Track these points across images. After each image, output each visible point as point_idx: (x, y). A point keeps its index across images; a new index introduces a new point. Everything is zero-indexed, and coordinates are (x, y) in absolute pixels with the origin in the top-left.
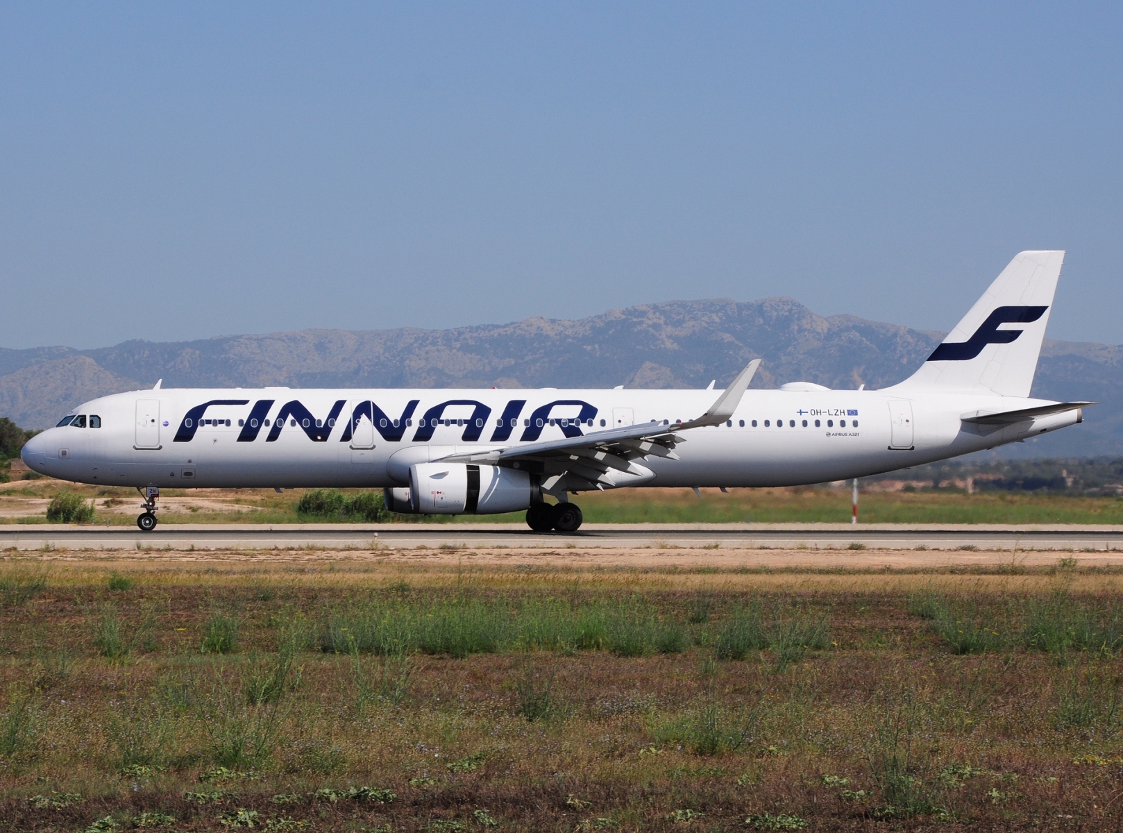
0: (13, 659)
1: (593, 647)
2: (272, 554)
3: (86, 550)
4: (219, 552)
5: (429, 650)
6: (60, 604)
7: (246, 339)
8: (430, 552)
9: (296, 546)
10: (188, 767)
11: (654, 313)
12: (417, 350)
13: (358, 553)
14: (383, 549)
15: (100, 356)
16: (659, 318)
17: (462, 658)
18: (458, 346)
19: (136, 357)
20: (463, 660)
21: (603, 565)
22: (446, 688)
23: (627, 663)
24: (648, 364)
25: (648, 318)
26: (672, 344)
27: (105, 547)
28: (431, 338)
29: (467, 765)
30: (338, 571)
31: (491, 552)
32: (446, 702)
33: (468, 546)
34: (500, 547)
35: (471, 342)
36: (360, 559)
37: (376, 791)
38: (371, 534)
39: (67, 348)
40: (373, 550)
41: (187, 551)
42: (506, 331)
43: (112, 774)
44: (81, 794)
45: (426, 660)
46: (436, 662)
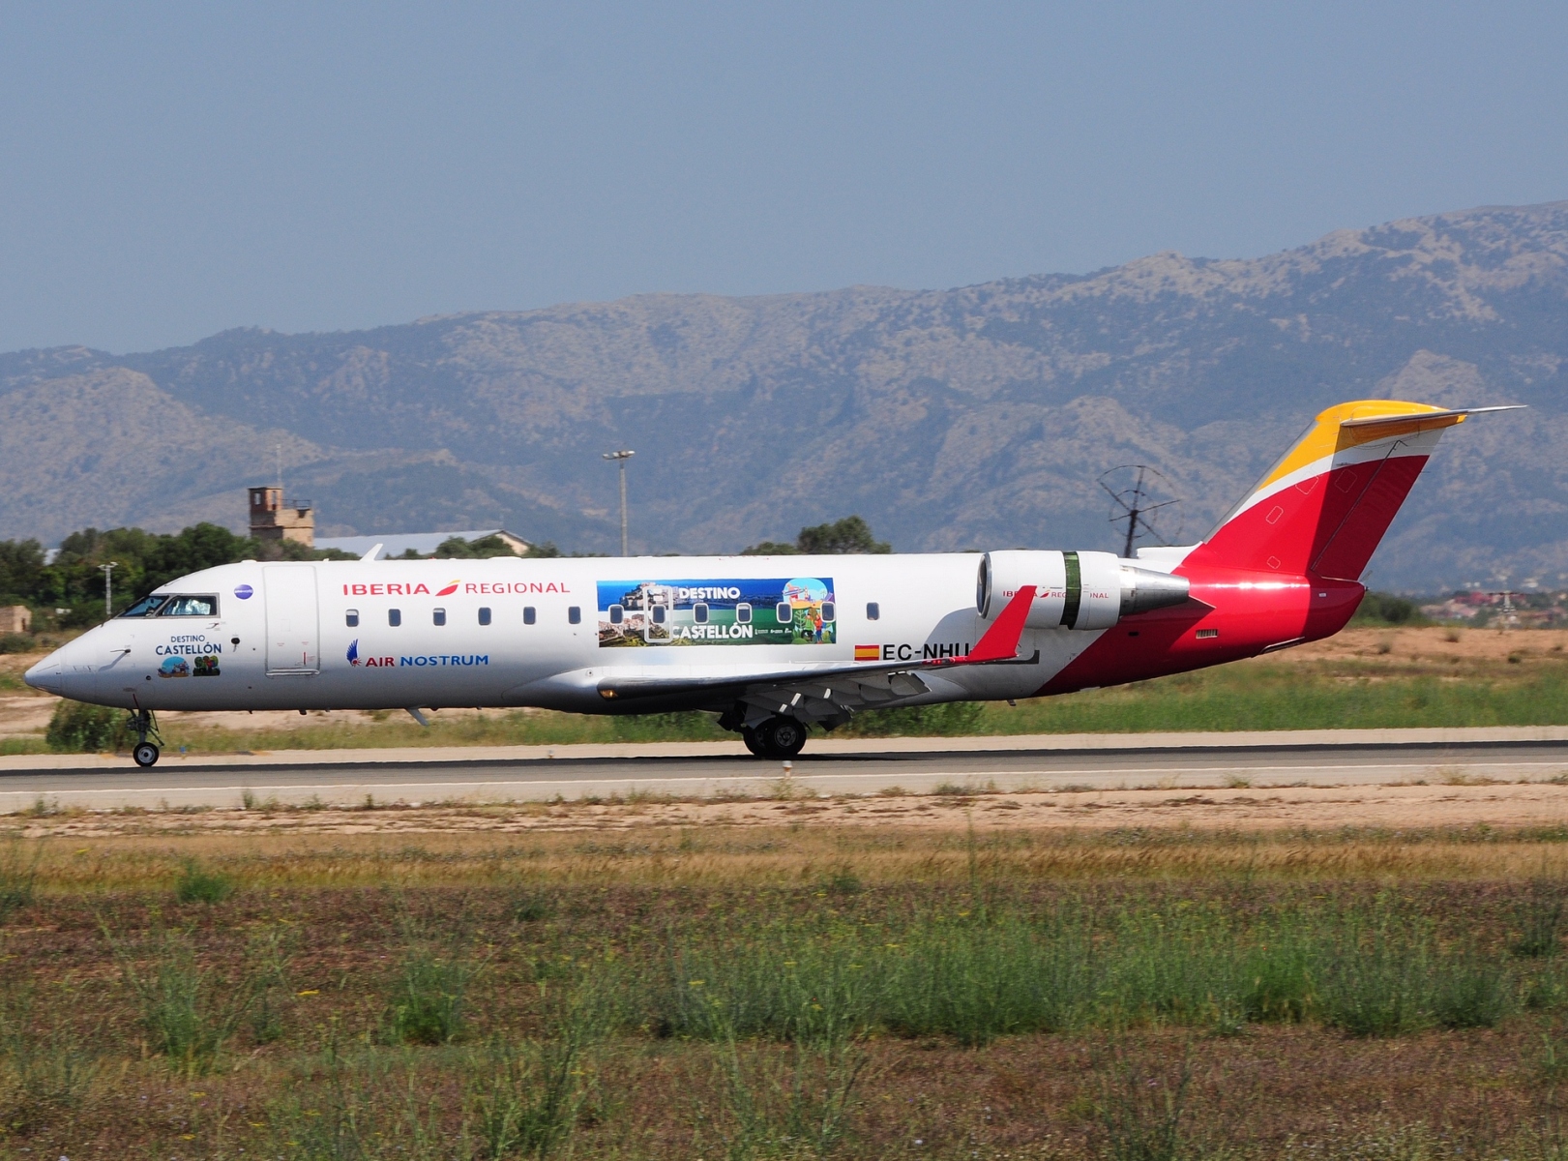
1: (1286, 1017)
2: (549, 815)
3: (130, 812)
4: (431, 813)
5: (898, 1027)
6: (66, 937)
7: (493, 321)
8: (910, 803)
9: (605, 795)
11: (1438, 237)
12: (885, 336)
13: (746, 809)
14: (804, 798)
15: (160, 366)
16: (1449, 249)
17: (980, 1046)
18: (979, 327)
19: (245, 369)
20: (982, 1051)
21: (1313, 826)
23: (1363, 1054)
24: (1422, 356)
25: (1424, 250)
26: (1482, 306)
27: (172, 806)
28: (916, 311)
30: (700, 851)
31: (1052, 801)
33: (999, 787)
34: (1075, 789)
35: (1009, 316)
36: (750, 821)
39: (89, 350)
40: (782, 799)
41: (357, 809)
42: (1091, 289)
45: (898, 1048)
46: (918, 1055)
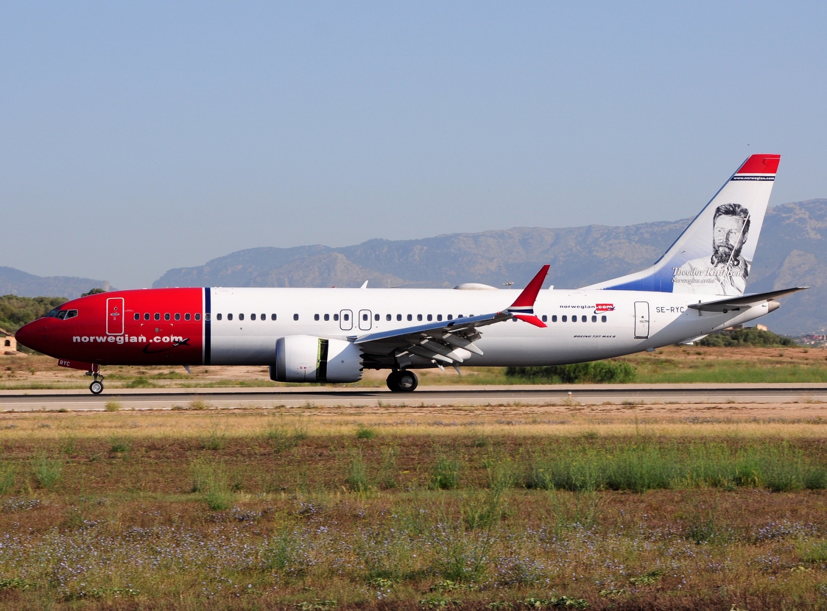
0: (283, 494)
1: (750, 484)
2: (486, 410)
3: (339, 407)
4: (444, 408)
5: (613, 486)
6: (320, 451)
7: (464, 237)
8: (614, 407)
9: (505, 403)
10: (421, 581)
11: (800, 209)
12: (603, 243)
13: (555, 408)
14: (576, 405)
15: (348, 252)
16: (805, 214)
17: (641, 493)
18: (636, 239)
19: (377, 253)
20: (643, 494)
21: (758, 417)
22: (628, 517)
23: (779, 497)
24: (795, 252)
25: (796, 214)
26: (816, 234)
27: (354, 406)
28: (614, 234)
29: (646, 579)
30: (539, 423)
31: (664, 407)
32: (628, 529)
33: (645, 403)
34: (672, 404)
35: (646, 236)
36: (557, 413)
37: (572, 600)
38: (566, 393)
39: (323, 246)
40: (568, 405)
41: (418, 407)
42: (676, 227)
43: (361, 585)
44: (338, 601)
45: (612, 494)
46: (619, 496)
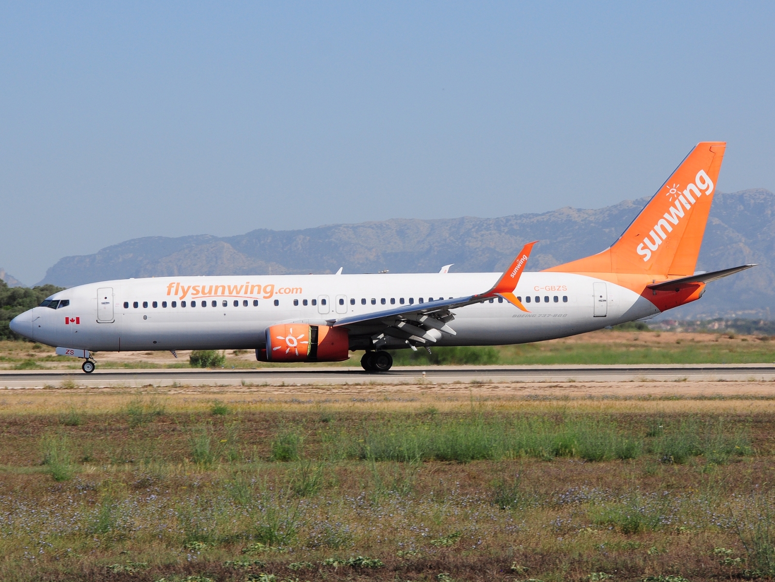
2: (342, 389)
3: (203, 386)
4: (303, 388)
5: (440, 458)
6: (174, 426)
7: (345, 227)
8: (463, 386)
9: (361, 382)
12: (474, 234)
13: (407, 387)
14: (427, 384)
15: (234, 241)
17: (465, 464)
18: (506, 231)
19: (262, 242)
21: (593, 394)
27: (219, 384)
28: (485, 225)
30: (390, 400)
31: (509, 386)
33: (493, 382)
34: (517, 382)
35: (516, 227)
36: (409, 391)
38: (420, 373)
39: (210, 236)
40: (420, 385)
41: (279, 386)
42: (543, 218)
45: (438, 464)
46: (444, 466)
